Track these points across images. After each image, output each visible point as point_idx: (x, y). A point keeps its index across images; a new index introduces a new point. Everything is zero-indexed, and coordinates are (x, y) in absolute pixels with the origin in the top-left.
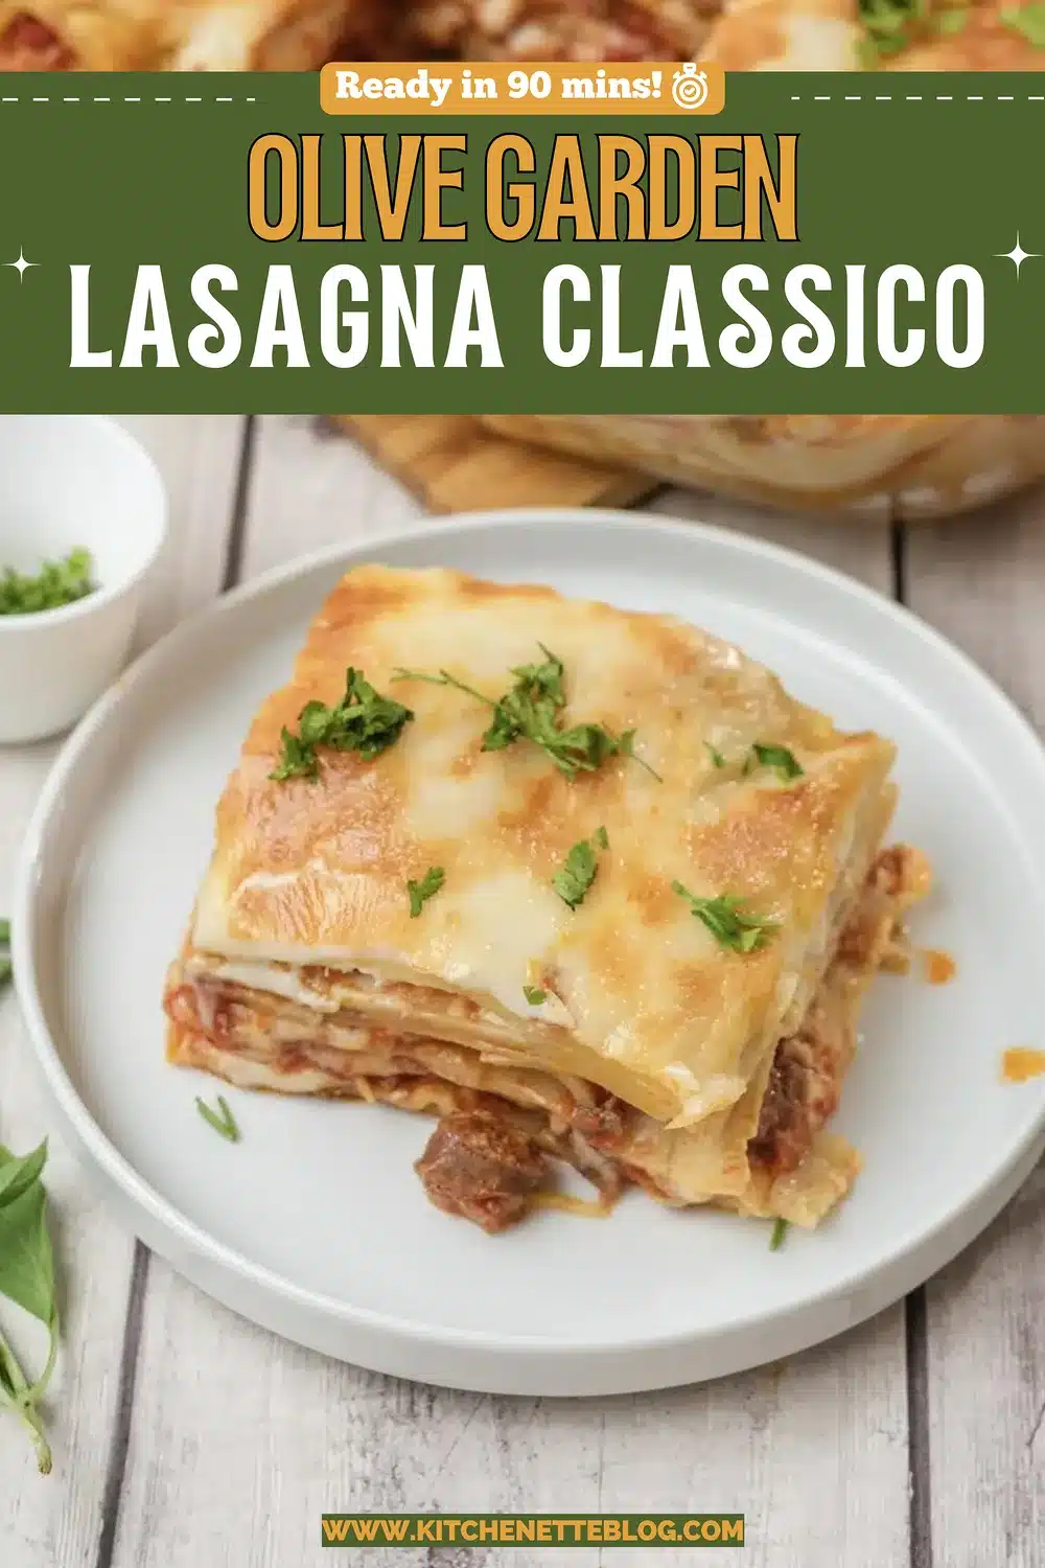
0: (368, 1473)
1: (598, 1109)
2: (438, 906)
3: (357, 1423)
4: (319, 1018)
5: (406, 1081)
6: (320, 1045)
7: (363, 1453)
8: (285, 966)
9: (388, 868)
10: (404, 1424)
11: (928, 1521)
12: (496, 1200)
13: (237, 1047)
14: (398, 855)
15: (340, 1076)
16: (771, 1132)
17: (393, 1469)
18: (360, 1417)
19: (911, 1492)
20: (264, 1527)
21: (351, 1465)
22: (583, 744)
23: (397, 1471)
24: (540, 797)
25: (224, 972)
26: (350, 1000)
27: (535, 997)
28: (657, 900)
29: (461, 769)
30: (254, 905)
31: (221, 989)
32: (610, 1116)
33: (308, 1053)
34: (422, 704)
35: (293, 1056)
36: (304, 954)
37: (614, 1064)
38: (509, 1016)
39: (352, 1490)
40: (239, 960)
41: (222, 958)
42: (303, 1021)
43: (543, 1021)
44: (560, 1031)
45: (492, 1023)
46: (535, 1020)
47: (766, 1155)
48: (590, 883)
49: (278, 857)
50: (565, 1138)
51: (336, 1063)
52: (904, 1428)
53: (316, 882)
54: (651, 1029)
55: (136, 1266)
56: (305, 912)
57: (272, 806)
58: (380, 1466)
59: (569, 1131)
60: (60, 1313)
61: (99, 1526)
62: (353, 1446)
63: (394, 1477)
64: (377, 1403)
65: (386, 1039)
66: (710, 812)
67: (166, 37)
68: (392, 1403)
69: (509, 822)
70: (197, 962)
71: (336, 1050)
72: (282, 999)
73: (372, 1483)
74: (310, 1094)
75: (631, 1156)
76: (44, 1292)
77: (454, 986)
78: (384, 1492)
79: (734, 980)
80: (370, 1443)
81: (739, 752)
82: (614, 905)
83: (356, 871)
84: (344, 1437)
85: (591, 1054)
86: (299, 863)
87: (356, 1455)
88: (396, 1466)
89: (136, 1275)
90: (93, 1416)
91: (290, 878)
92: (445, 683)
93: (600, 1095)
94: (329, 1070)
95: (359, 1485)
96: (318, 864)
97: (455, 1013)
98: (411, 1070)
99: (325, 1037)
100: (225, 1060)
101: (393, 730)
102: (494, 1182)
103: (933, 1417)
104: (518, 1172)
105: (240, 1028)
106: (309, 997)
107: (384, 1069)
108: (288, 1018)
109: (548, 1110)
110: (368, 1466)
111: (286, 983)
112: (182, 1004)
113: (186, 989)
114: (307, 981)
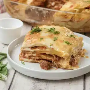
6: (32, 56)
8: (29, 48)
9: (39, 38)
10: (37, 83)
13: (25, 57)
15: (34, 59)
18: (33, 82)
19: (84, 88)
22: (56, 32)
24: (52, 35)
25: (24, 49)
28: (62, 41)
29: (46, 33)
31: (24, 52)
35: (30, 57)
40: (26, 48)
41: (24, 48)
44: (53, 49)
47: (71, 64)
52: (83, 84)
54: (61, 49)
56: (31, 42)
57: (29, 36)
59: (54, 62)
65: (38, 54)
71: (34, 56)
72: (29, 51)
83: (36, 39)
88: (36, 85)
91: (30, 40)
92: (45, 29)
94: (33, 59)
96: (33, 39)
98: (40, 58)
101: (40, 31)
102: (47, 65)
103: (86, 84)
105: (25, 55)
106: (31, 50)
107: (38, 58)
108: (29, 54)
109: (52, 60)
110: (34, 85)
111: (29, 49)
112: (21, 55)
113: (21, 53)
114: (31, 49)
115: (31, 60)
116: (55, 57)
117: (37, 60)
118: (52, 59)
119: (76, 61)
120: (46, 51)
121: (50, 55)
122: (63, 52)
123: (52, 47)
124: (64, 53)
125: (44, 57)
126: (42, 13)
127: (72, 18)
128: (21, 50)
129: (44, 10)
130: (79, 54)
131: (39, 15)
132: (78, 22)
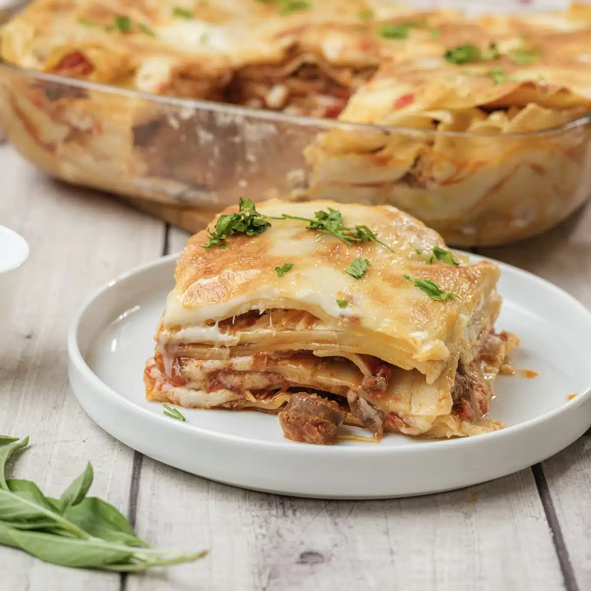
1: (374, 377)
2: (290, 275)
3: (256, 518)
4: (228, 351)
6: (229, 371)
7: (261, 527)
8: (211, 323)
9: (265, 265)
10: (281, 518)
11: (562, 542)
12: (322, 424)
13: (182, 381)
14: (269, 261)
15: (238, 391)
16: (459, 399)
17: (277, 532)
19: (552, 534)
21: (254, 531)
22: (355, 231)
25: (179, 335)
26: (245, 336)
27: (343, 304)
28: (397, 281)
29: (297, 237)
30: (197, 293)
31: (176, 350)
32: (380, 379)
33: (221, 378)
34: (272, 223)
35: (213, 380)
36: (220, 309)
38: (330, 320)
39: (256, 538)
40: (188, 324)
41: (176, 328)
42: (219, 357)
43: (346, 317)
44: (355, 320)
46: (343, 316)
47: (458, 409)
48: (365, 272)
49: (208, 272)
50: (355, 406)
51: (234, 380)
52: (543, 515)
53: (228, 276)
57: (204, 258)
58: (270, 531)
59: (358, 398)
62: (255, 524)
64: (266, 513)
65: (263, 357)
67: (133, 62)
68: (274, 512)
69: (322, 254)
70: (166, 333)
71: (236, 373)
72: (209, 345)
73: (266, 536)
74: (220, 408)
75: (391, 405)
77: (301, 303)
78: (273, 539)
80: (264, 524)
81: (428, 253)
82: (375, 281)
83: (247, 270)
84: (250, 521)
85: (371, 334)
87: (257, 527)
88: (279, 531)
91: (215, 278)
92: (285, 219)
93: (375, 363)
94: (232, 389)
95: (260, 537)
96: (228, 271)
97: (300, 326)
99: (231, 365)
100: (180, 392)
101: (262, 228)
102: (322, 414)
104: (333, 411)
105: (187, 369)
106: (224, 337)
107: (260, 381)
108: (213, 357)
109: (346, 389)
110: (264, 531)
111: (213, 333)
112: (156, 372)
113: (158, 357)
114: (223, 332)
115: (220, 396)
116: (365, 369)
117: (255, 392)
118: (351, 384)
119: (478, 395)
121: (338, 363)
122: (419, 335)
123: (349, 311)
124: (424, 342)
125: (295, 371)
126: (237, 140)
127: (415, 165)
128: (158, 340)
129: (249, 119)
130: (488, 356)
131: (216, 150)
132: (447, 182)
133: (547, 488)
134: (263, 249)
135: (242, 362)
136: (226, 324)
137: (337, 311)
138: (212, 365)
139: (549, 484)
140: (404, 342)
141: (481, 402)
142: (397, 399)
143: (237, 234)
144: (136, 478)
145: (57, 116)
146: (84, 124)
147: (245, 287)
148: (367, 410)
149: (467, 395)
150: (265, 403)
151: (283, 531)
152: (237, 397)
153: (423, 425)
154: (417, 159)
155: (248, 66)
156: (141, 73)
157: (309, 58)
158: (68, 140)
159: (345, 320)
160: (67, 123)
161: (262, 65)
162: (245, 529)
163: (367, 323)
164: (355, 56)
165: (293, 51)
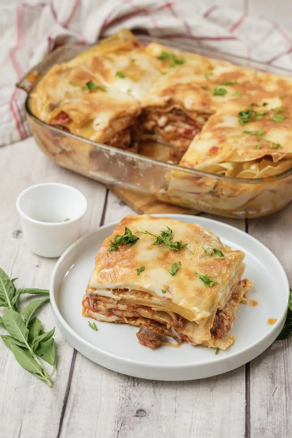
0: (123, 397)
1: (177, 321)
2: (143, 274)
3: (121, 387)
4: (116, 302)
5: (135, 318)
6: (117, 309)
7: (123, 393)
8: (109, 289)
9: (133, 266)
10: (132, 388)
11: (249, 409)
12: (154, 341)
13: (98, 311)
14: (135, 264)
15: (121, 317)
16: (216, 329)
17: (129, 396)
18: (122, 386)
19: (246, 404)
20: (99, 406)
21: (120, 395)
22: (176, 245)
23: (130, 397)
24: (166, 255)
25: (96, 292)
26: (123, 297)
27: (164, 292)
28: (191, 275)
29: (149, 248)
30: (103, 276)
31: (95, 297)
32: (180, 322)
33: (114, 312)
34: (141, 237)
35: (110, 312)
36: (113, 286)
37: (181, 307)
38: (158, 297)
39: (120, 400)
40: (99, 289)
41: (95, 289)
42: (112, 303)
43: (166, 298)
44: (169, 300)
45: (155, 300)
46: (164, 297)
47: (214, 333)
48: (177, 271)
49: (109, 266)
50: (170, 330)
51: (120, 313)
52: (245, 392)
53: (117, 270)
54: (190, 300)
55: (73, 356)
56: (114, 276)
57: (108, 256)
58: (126, 396)
59: (171, 327)
60: (56, 362)
61: (62, 405)
62: (120, 391)
63: (129, 398)
64: (126, 384)
65: (131, 306)
66: (204, 261)
67: (91, 117)
68: (129, 384)
69: (160, 259)
70: (90, 290)
71: (120, 310)
72: (108, 298)
73: (124, 399)
74: (113, 322)
75: (184, 333)
76: (53, 359)
77: (146, 290)
78: (127, 401)
79: (208, 292)
80: (124, 391)
81: (210, 251)
82: (182, 275)
83: (125, 268)
84: (119, 389)
85: (176, 305)
86: (113, 267)
87: (121, 393)
88: (130, 396)
89: (73, 357)
90: (63, 384)
91: (111, 270)
92: (146, 233)
93: (178, 316)
94: (118, 316)
95: (121, 399)
96: (117, 267)
97: (146, 297)
98: (137, 315)
99: (118, 307)
100: (95, 314)
101: (135, 241)
102: (154, 337)
103: (251, 390)
104: (159, 335)
105: (99, 306)
106: (114, 297)
107: (130, 315)
108: (110, 303)
109: (166, 323)
111: (109, 294)
112: (86, 303)
113: (87, 298)
114: (114, 294)
115: (113, 318)
116: (174, 317)
117: (128, 318)
118: (168, 322)
119: (226, 323)
120: (153, 301)
121: (162, 313)
122: (196, 309)
123: (167, 295)
124: (198, 313)
125: (145, 313)
126: (135, 167)
128: (87, 292)
133: (249, 374)
134: (133, 256)
135: (122, 307)
136: (115, 290)
137: (162, 295)
138: (109, 306)
139: (251, 371)
140: (190, 311)
141: (227, 326)
142: (187, 331)
143: (123, 245)
144: (74, 360)
145: (56, 143)
146: (68, 149)
147: (123, 277)
148: (175, 333)
149: (219, 327)
150: (133, 322)
151: (132, 396)
152: (120, 319)
153: (198, 342)
154: (215, 187)
155: (149, 107)
156: (96, 122)
157: (178, 106)
158: (61, 153)
159: (165, 299)
160: (60, 147)
161: (156, 107)
162: (116, 394)
163: (174, 301)
164: (199, 108)
165: (170, 102)
